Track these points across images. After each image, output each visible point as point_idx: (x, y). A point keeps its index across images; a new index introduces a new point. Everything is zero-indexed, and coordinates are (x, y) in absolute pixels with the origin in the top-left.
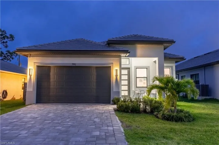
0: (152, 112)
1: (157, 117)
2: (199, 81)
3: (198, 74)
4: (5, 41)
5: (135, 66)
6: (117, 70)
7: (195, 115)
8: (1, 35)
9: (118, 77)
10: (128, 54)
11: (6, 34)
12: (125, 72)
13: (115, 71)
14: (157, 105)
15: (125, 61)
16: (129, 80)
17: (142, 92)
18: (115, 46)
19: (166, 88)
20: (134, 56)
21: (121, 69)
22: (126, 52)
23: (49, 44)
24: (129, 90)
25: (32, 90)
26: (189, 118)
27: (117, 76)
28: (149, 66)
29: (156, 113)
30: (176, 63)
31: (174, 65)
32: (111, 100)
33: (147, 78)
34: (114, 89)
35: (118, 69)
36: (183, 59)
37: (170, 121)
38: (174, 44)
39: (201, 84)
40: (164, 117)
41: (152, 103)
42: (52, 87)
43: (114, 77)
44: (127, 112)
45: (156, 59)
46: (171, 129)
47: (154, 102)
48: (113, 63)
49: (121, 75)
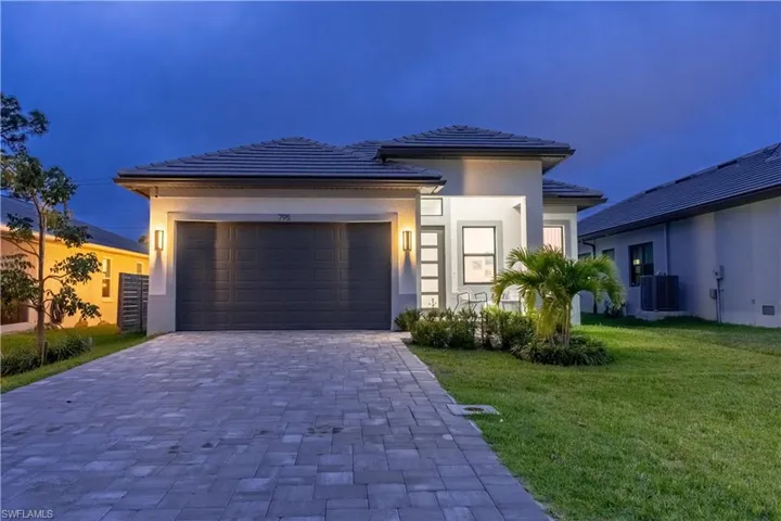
0: (505, 347)
1: (519, 357)
2: (652, 265)
3: (651, 243)
4: (18, 134)
5: (458, 223)
6: (408, 233)
7: (618, 351)
8: (5, 113)
9: (413, 253)
10: (440, 187)
11: (18, 108)
12: (430, 238)
13: (402, 235)
14: (519, 327)
15: (431, 206)
16: (442, 262)
17: (481, 298)
18: (404, 163)
19: (541, 280)
20: (458, 191)
21: (421, 229)
22: (434, 180)
23: (207, 158)
24: (442, 293)
25: (164, 292)
26: (599, 357)
27: (407, 250)
28: (501, 222)
29: (514, 349)
30: (579, 210)
31: (573, 218)
32: (393, 319)
33: (494, 256)
34: (400, 288)
35: (412, 228)
36: (597, 199)
37: (552, 364)
38: (570, 158)
39: (657, 273)
40: (536, 355)
41: (506, 322)
42: (220, 282)
43: (402, 254)
44: (440, 346)
45: (521, 200)
46: (550, 377)
47: (510, 321)
48: (396, 213)
49: (419, 247)
